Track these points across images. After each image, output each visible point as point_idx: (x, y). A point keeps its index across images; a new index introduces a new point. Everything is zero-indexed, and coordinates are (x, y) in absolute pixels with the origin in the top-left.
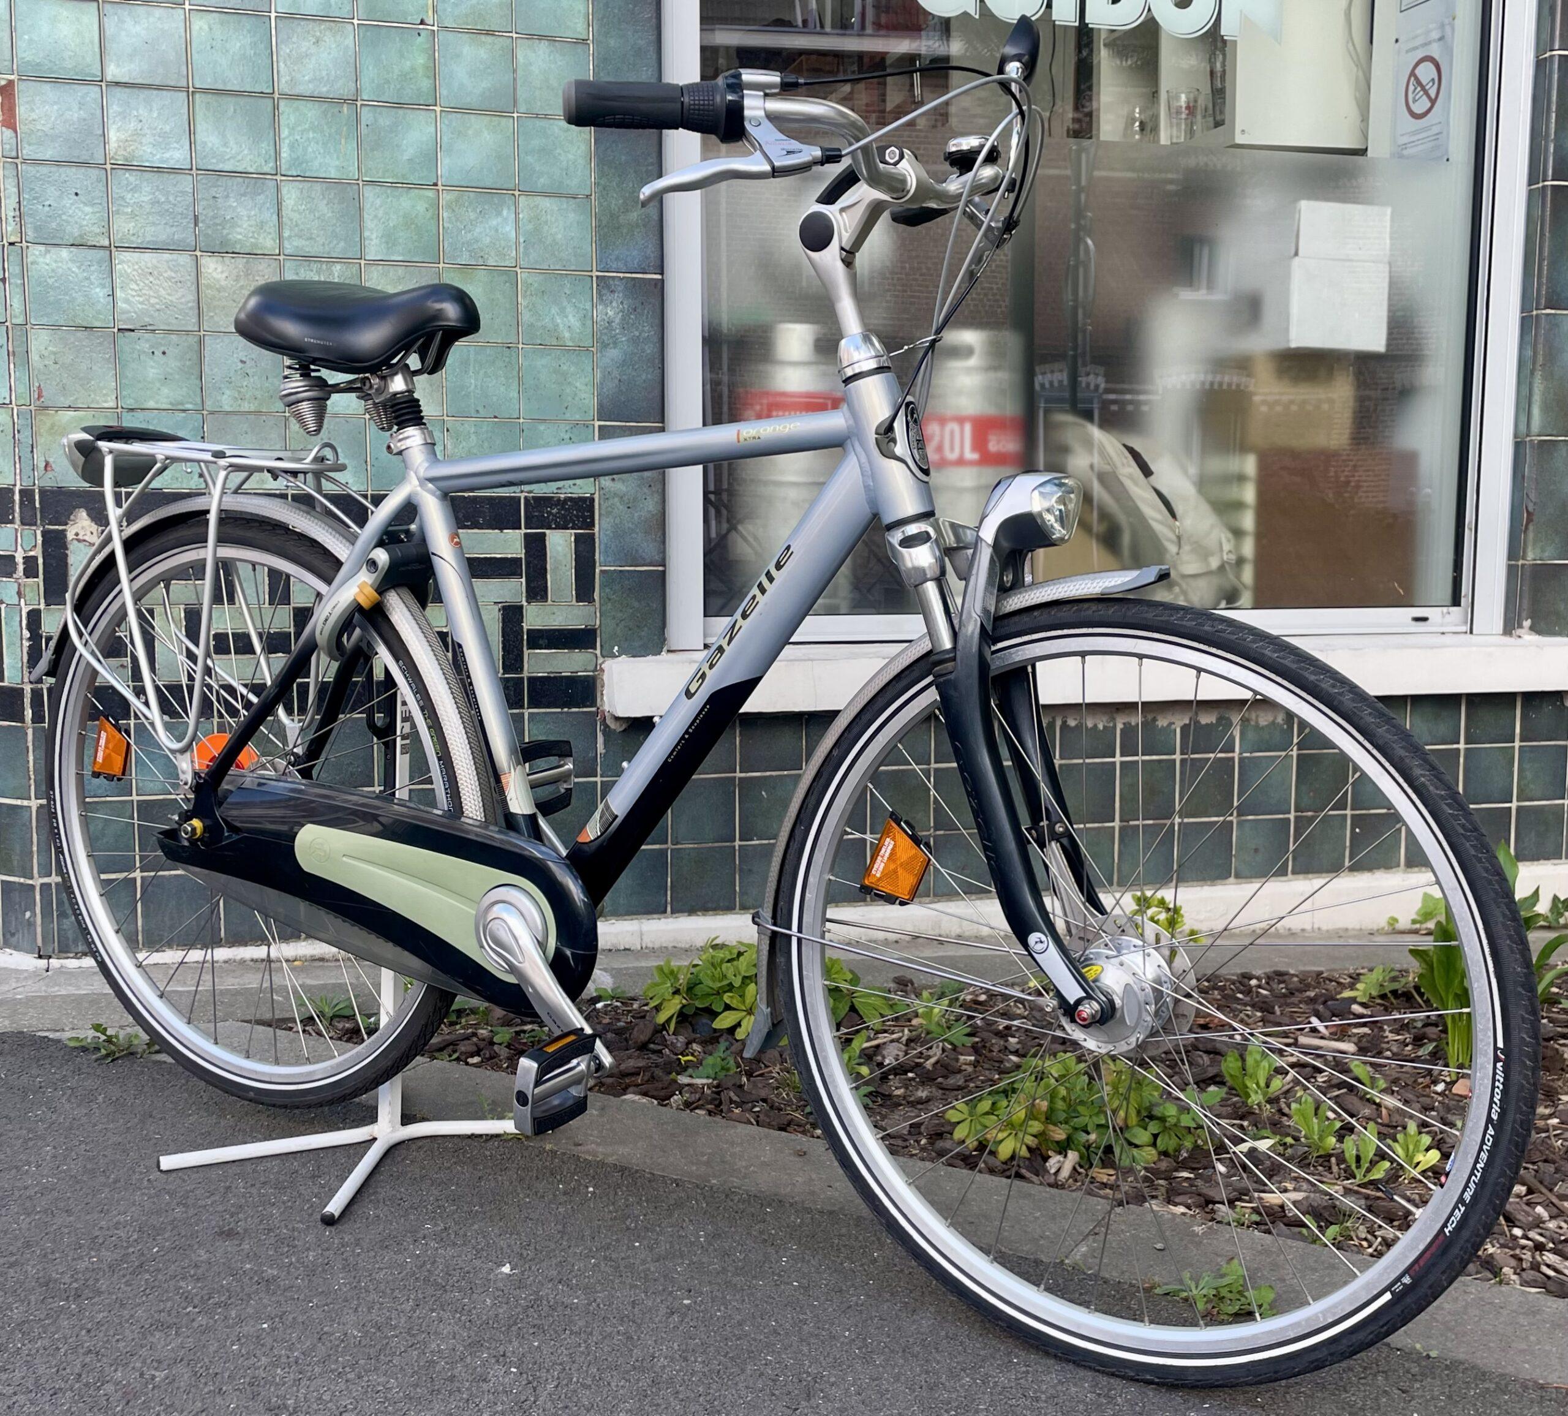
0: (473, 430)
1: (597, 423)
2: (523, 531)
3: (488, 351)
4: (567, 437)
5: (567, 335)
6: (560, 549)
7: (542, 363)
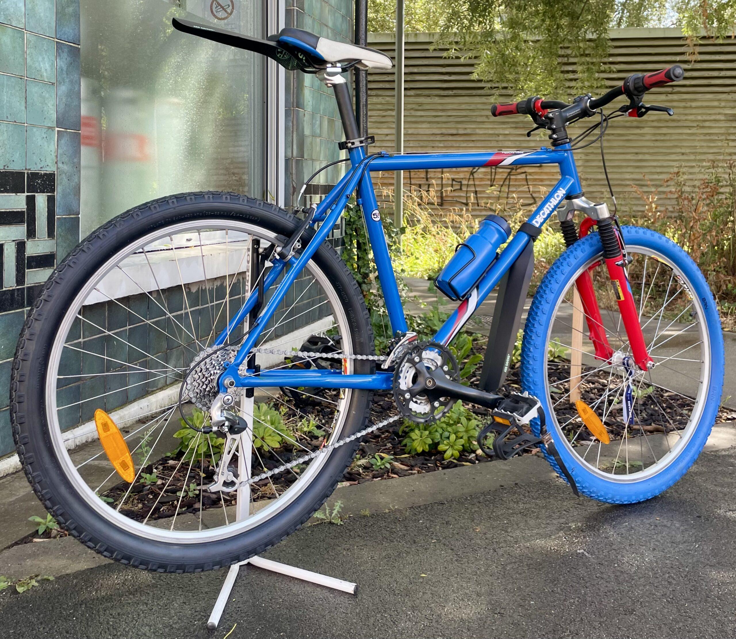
0: (5, 129)
1: (57, 129)
2: (26, 194)
3: (13, 80)
4: (45, 136)
5: (45, 74)
6: (41, 205)
7: (34, 90)
